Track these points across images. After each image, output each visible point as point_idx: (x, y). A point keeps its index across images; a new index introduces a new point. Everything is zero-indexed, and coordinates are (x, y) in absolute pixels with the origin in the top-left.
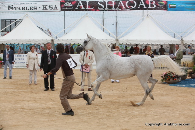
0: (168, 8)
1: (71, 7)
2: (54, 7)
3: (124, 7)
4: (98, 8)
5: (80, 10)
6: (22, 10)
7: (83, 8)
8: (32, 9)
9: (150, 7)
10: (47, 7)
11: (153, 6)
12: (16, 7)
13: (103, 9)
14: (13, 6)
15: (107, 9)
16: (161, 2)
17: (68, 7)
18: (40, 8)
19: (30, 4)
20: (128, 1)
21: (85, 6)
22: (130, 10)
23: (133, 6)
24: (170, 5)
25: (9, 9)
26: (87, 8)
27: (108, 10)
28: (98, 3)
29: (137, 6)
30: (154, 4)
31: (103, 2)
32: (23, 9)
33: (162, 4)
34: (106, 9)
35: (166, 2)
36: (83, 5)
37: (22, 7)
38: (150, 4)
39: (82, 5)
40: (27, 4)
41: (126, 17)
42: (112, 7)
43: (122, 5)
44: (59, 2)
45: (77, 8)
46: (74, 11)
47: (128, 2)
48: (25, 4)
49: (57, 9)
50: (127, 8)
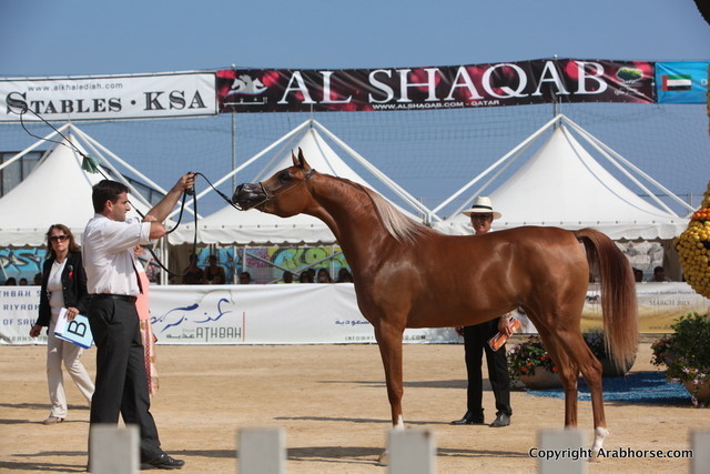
0: (661, 93)
1: (260, 97)
2: (189, 98)
3: (475, 95)
4: (371, 99)
5: (298, 110)
6: (64, 111)
7: (308, 100)
8: (104, 110)
9: (582, 90)
10: (164, 100)
11: (597, 86)
12: (37, 103)
13: (390, 103)
14: (24, 96)
15: (406, 104)
16: (628, 69)
17: (248, 97)
18: (133, 102)
19: (94, 87)
20: (493, 68)
21: (316, 93)
22: (501, 105)
23: (515, 88)
24: (666, 78)
25: (9, 110)
26: (327, 99)
27: (410, 106)
28: (368, 77)
29: (530, 88)
30: (602, 77)
31: (389, 73)
32: (68, 109)
33: (633, 78)
34: (402, 103)
35: (648, 68)
36: (307, 86)
37: (64, 102)
38: (582, 76)
39: (303, 88)
40: (81, 87)
41: (486, 133)
42: (427, 95)
43: (469, 83)
44: (212, 79)
45: (283, 101)
46: (272, 111)
47: (493, 73)
48: (74, 88)
49: (203, 106)
50: (488, 97)
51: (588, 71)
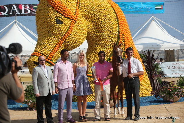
30: (29, 9)
51: (25, 7)
